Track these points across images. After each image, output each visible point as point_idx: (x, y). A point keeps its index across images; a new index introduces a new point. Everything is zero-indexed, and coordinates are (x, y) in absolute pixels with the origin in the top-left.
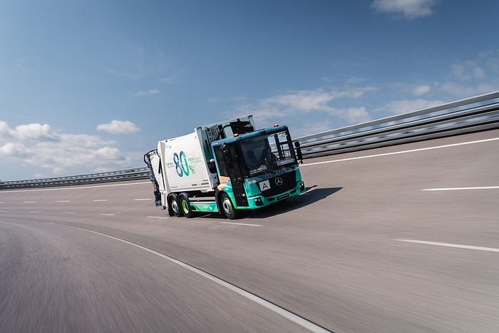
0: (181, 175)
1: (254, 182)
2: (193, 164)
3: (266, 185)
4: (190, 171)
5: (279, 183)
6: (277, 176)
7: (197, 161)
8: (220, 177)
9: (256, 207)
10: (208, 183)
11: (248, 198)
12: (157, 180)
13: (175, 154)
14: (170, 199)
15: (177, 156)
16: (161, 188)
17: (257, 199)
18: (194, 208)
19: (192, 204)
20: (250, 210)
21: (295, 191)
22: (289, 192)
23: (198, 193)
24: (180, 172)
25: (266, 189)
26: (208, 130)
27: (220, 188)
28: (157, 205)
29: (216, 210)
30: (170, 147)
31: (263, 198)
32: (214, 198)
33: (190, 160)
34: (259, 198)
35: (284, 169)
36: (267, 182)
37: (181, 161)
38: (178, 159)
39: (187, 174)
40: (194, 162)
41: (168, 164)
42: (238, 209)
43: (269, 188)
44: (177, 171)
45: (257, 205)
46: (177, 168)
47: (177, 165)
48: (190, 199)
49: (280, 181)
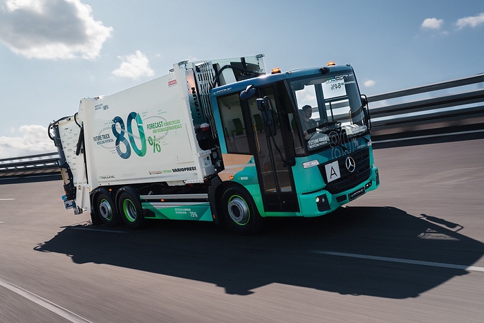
0: (126, 156)
1: (316, 163)
2: (158, 135)
3: (334, 171)
4: (149, 148)
5: (352, 168)
6: (348, 155)
7: (170, 128)
8: (226, 157)
9: (318, 213)
10: (194, 169)
11: (301, 197)
12: (71, 167)
13: (118, 120)
14: (96, 196)
15: (121, 121)
16: (79, 179)
17: (320, 197)
18: (151, 213)
19: (145, 206)
20: (302, 218)
21: (369, 184)
22: (363, 185)
23: (160, 188)
24: (124, 151)
25: (334, 178)
26: (198, 69)
27: (224, 176)
28: (67, 206)
29: (207, 217)
30: (106, 107)
31: (329, 196)
32: (205, 196)
33: (151, 126)
34: (324, 196)
35: (355, 141)
36: (335, 165)
37: (130, 130)
38: (123, 127)
39: (141, 154)
40: (163, 130)
41: (99, 138)
42: (267, 217)
43: (339, 176)
44: (118, 149)
45: (320, 210)
46: (117, 143)
47: (119, 138)
48: (142, 197)
49: (352, 163)
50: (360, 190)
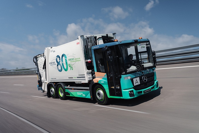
0: (60, 71)
1: (130, 78)
2: (72, 63)
3: (137, 81)
4: (69, 68)
5: (145, 81)
6: (144, 75)
7: (77, 61)
8: (96, 73)
10: (85, 77)
11: (123, 91)
12: (41, 74)
13: (58, 56)
14: (49, 86)
16: (43, 79)
17: (131, 91)
18: (69, 94)
19: (67, 91)
20: (123, 99)
21: (153, 87)
22: (150, 87)
23: (72, 84)
24: (60, 68)
25: (137, 84)
26: (88, 38)
27: (95, 81)
28: (39, 89)
29: (89, 96)
30: (54, 51)
31: (135, 91)
32: (88, 88)
33: (70, 60)
35: (148, 70)
36: (138, 79)
37: (62, 61)
38: (60, 59)
39: (66, 70)
40: (74, 61)
41: (51, 63)
42: (111, 98)
43: (139, 83)
44: (58, 68)
45: (130, 97)
46: (58, 66)
47: (58, 63)
48: (66, 87)
49: (146, 78)
50: (149, 89)
